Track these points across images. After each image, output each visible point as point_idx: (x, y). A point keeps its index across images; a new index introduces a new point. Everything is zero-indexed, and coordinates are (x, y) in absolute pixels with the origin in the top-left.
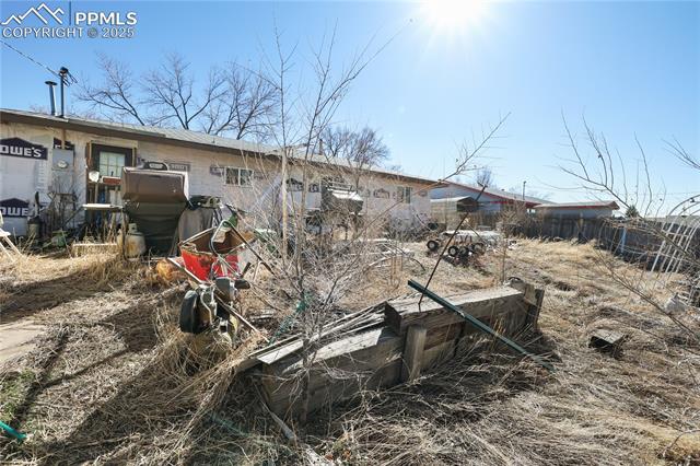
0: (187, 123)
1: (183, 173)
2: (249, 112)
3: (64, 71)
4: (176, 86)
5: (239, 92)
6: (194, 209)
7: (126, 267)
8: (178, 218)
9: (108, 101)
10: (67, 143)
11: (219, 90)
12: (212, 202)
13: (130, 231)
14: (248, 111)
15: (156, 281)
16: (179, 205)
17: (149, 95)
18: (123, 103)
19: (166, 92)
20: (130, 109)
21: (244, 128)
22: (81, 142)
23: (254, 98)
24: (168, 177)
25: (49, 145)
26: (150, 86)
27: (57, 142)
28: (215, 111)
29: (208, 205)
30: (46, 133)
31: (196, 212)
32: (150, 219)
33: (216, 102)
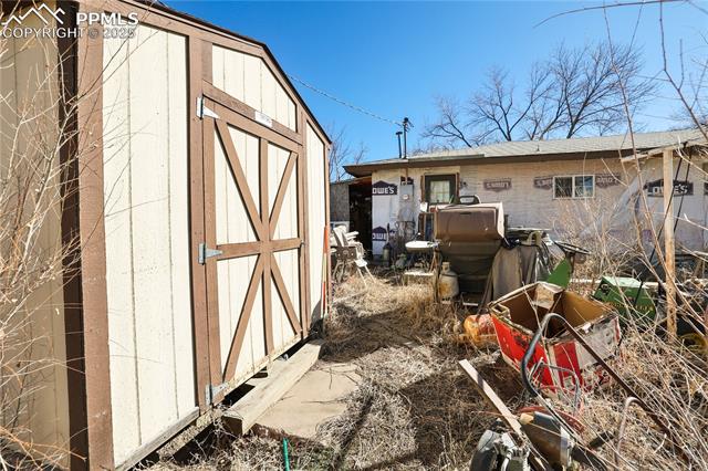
0: (509, 133)
1: (496, 205)
2: (584, 98)
3: (406, 120)
4: (496, 99)
5: (568, 80)
6: (511, 249)
7: (438, 313)
8: (492, 258)
9: (441, 132)
10: (409, 179)
11: (543, 86)
12: (534, 237)
13: (444, 271)
14: (582, 99)
15: (462, 341)
16: (492, 244)
17: (473, 117)
18: (453, 130)
19: (488, 108)
20: (458, 133)
21: (577, 121)
22: (417, 176)
23: (590, 80)
24: (479, 213)
25: (398, 183)
26: (474, 107)
27: (403, 179)
28: (539, 111)
29: (529, 242)
30: (395, 173)
31: (515, 250)
32: (464, 258)
33: (541, 100)
